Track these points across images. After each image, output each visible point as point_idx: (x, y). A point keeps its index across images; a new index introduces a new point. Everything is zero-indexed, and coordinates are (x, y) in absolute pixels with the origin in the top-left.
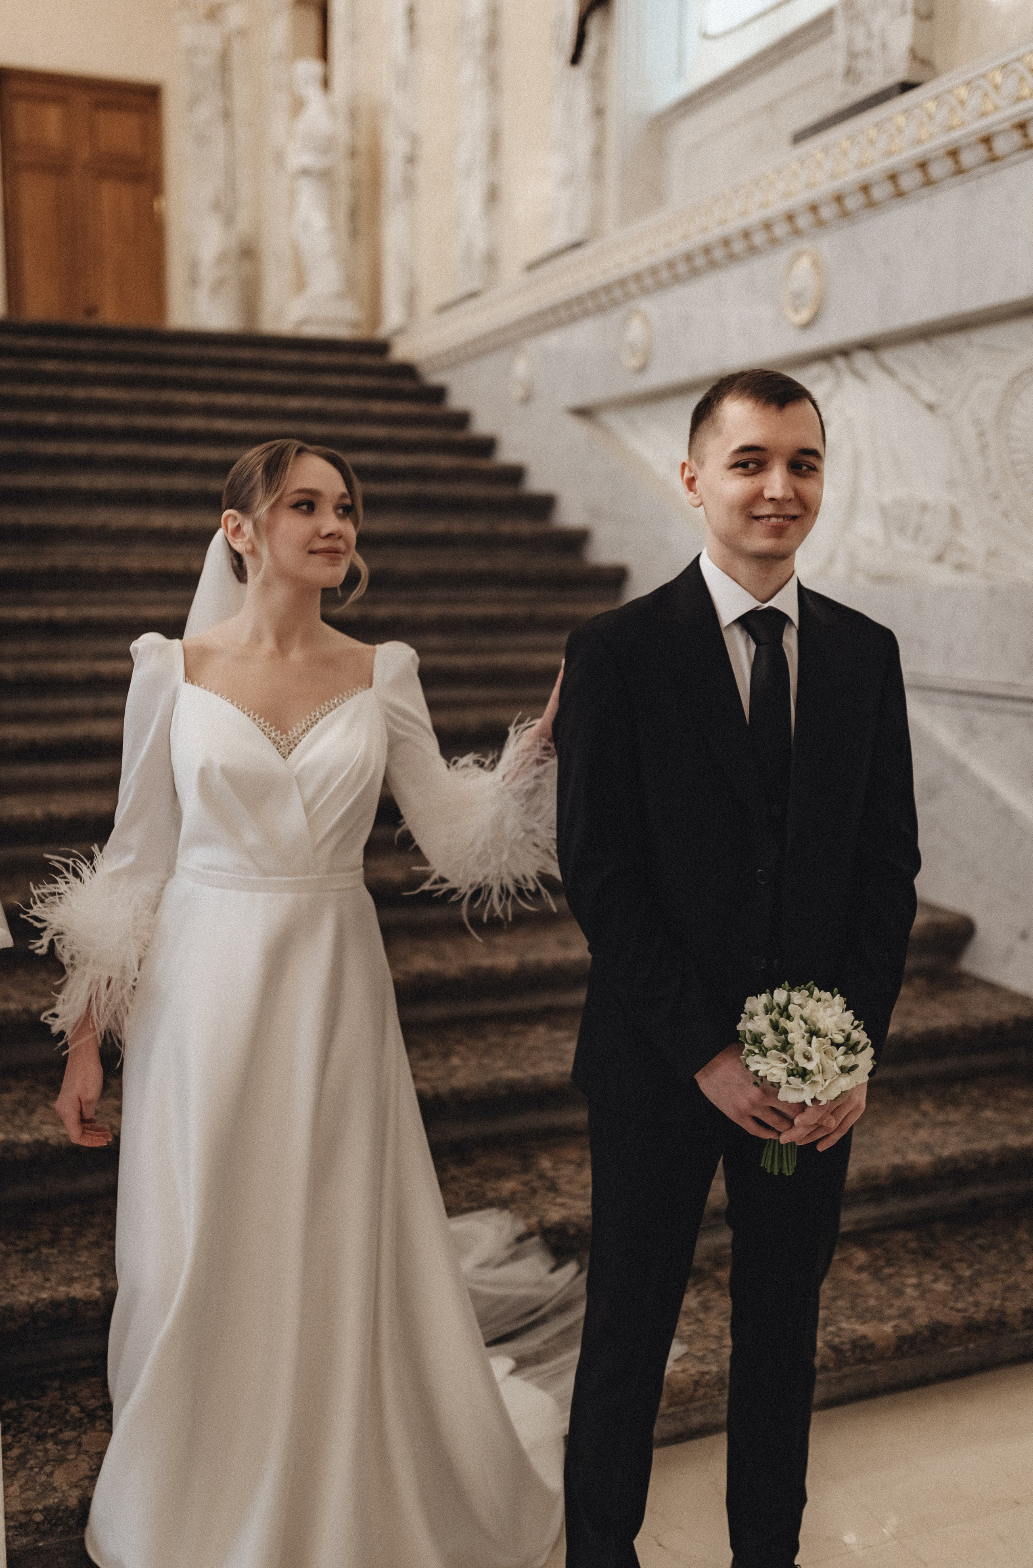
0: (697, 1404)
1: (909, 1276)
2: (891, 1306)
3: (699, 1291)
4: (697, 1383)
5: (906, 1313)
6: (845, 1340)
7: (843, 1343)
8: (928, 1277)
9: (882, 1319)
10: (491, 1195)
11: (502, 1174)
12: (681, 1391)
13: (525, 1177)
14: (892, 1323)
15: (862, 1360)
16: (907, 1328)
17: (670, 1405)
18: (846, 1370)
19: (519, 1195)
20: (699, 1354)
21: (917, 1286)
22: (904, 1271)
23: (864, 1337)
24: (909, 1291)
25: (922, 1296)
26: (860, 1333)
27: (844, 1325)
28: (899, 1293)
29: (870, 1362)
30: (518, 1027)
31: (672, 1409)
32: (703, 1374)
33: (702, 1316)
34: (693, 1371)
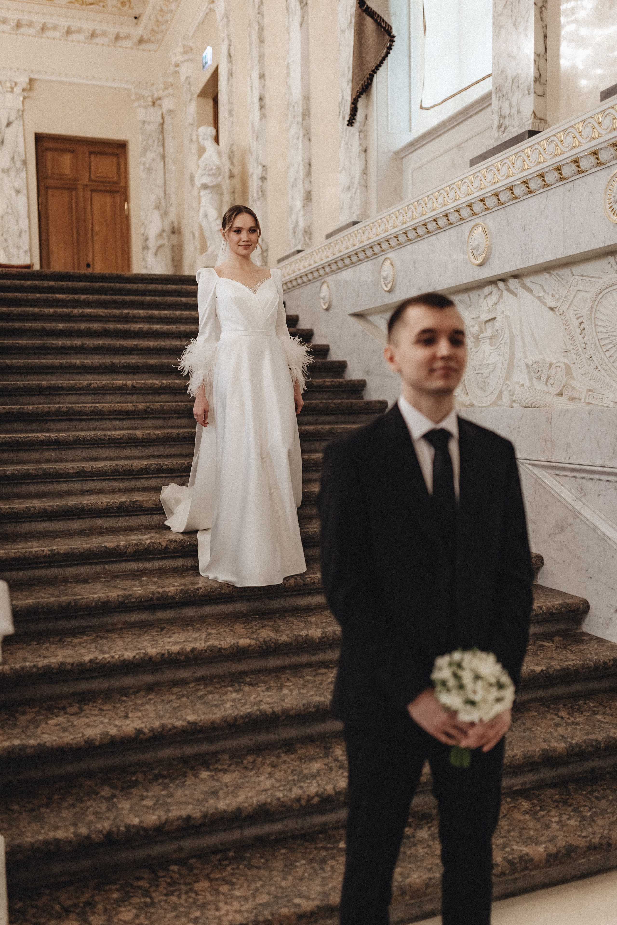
0: (428, 898)
1: (553, 816)
2: (543, 835)
3: (429, 828)
4: (427, 885)
5: (552, 840)
6: (515, 856)
7: (514, 858)
8: (565, 817)
9: (538, 843)
10: (306, 772)
11: (312, 759)
12: (418, 890)
13: (326, 761)
14: (544, 846)
15: (526, 868)
16: (553, 849)
17: (412, 898)
18: (516, 875)
19: (321, 773)
20: (429, 866)
21: (557, 823)
22: (552, 814)
23: (527, 854)
24: (554, 825)
25: (562, 828)
26: (524, 852)
27: (515, 847)
28: (548, 827)
29: (531, 870)
30: (323, 671)
31: (413, 901)
32: (430, 879)
33: (431, 843)
34: (424, 877)
